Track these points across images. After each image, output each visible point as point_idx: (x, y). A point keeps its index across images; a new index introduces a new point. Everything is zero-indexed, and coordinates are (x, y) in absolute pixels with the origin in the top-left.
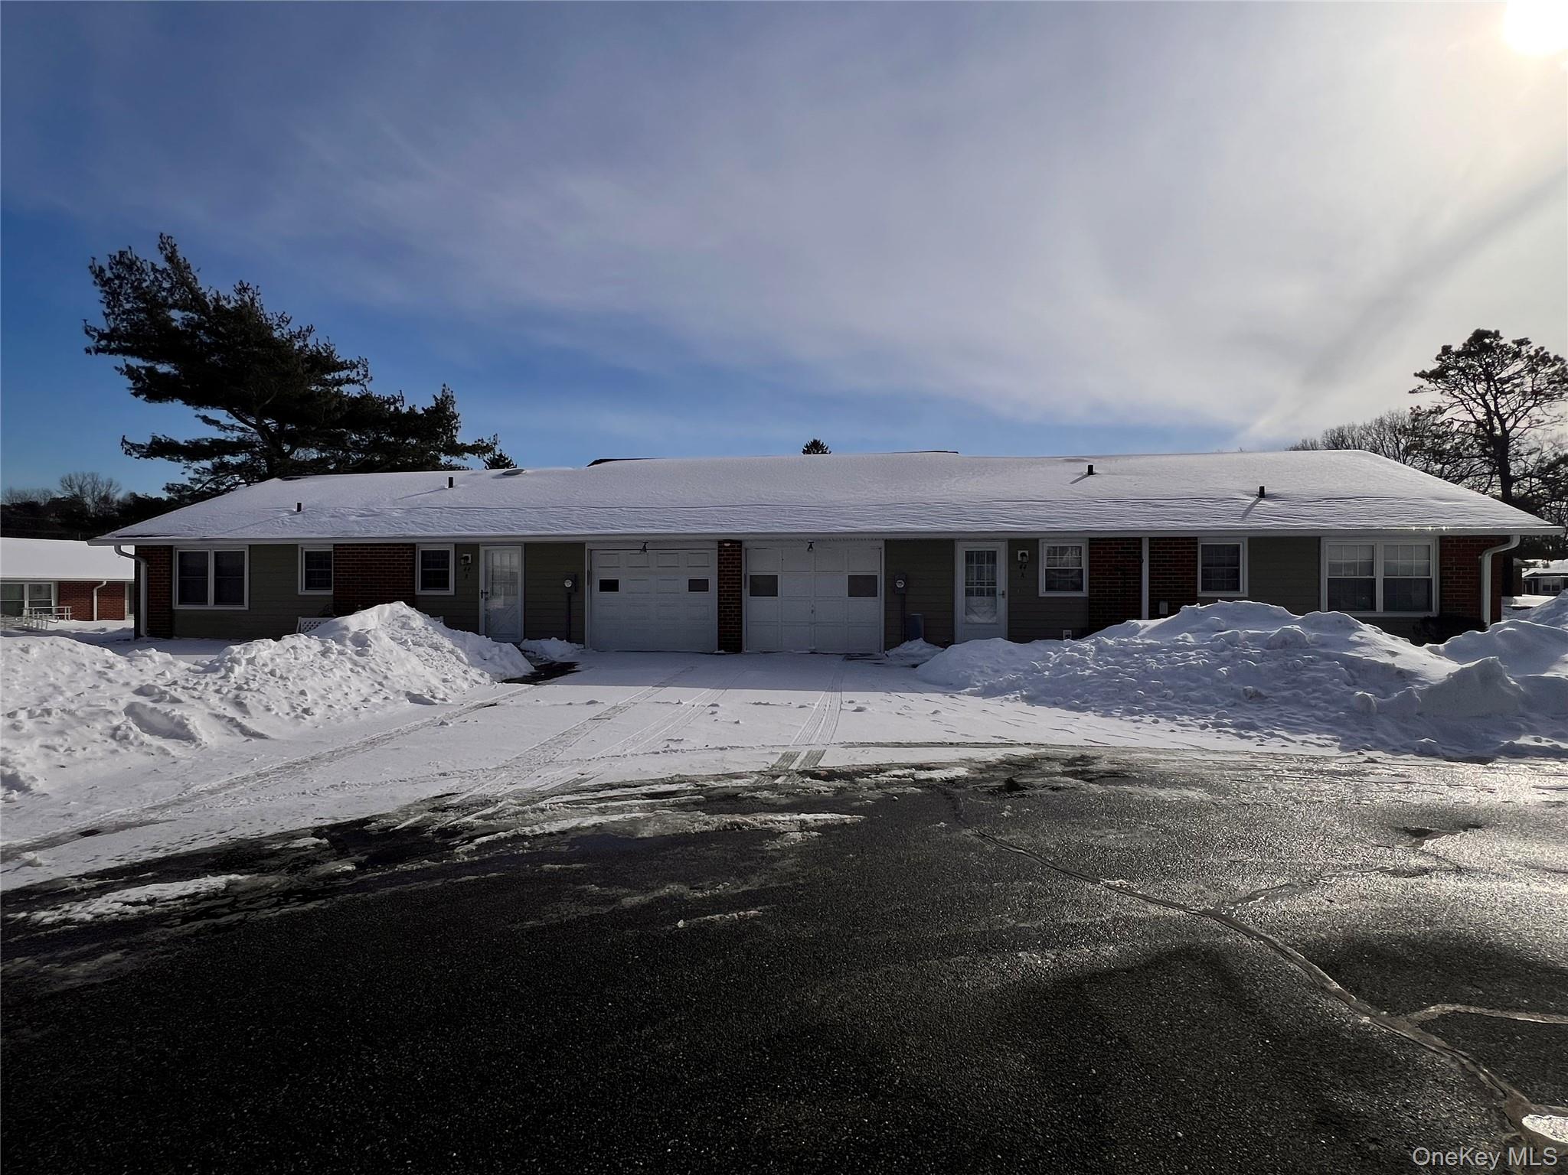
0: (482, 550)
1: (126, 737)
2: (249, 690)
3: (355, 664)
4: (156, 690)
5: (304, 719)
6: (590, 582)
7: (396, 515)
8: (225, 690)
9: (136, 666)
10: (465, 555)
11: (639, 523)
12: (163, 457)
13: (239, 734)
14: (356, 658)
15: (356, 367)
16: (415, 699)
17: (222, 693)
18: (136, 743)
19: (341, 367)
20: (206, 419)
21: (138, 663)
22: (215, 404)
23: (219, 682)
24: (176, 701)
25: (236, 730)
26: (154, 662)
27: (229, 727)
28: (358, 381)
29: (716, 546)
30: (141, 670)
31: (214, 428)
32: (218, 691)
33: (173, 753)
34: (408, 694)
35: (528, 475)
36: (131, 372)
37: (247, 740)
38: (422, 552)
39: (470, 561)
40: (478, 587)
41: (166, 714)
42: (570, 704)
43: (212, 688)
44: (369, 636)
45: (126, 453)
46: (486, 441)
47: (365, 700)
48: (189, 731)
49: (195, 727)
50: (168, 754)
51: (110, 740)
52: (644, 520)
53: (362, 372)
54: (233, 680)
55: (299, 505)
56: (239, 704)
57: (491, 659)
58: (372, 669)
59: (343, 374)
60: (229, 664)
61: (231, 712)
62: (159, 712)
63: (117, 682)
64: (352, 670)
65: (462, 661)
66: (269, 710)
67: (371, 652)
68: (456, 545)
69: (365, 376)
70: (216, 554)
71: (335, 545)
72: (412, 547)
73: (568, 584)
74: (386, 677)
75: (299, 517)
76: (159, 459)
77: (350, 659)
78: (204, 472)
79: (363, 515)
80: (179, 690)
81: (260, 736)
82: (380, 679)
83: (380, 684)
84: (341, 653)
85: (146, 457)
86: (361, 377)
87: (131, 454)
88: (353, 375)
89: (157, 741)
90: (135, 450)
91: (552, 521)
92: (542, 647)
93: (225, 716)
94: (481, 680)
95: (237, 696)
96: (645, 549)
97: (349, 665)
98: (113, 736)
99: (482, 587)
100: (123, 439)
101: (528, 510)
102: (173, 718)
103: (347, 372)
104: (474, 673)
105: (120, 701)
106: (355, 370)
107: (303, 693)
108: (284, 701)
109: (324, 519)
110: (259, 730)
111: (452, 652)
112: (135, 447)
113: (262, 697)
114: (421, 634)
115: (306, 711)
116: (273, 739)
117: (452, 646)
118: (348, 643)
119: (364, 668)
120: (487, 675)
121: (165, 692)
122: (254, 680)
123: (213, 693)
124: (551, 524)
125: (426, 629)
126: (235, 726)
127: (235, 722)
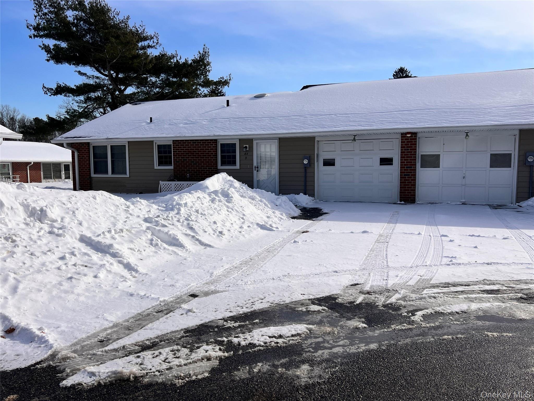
0: (255, 142)
1: (157, 245)
2: (192, 221)
3: (228, 207)
4: (153, 220)
5: (223, 237)
6: (318, 161)
7: (204, 123)
8: (181, 221)
9: (137, 207)
10: (244, 146)
11: (351, 123)
12: (61, 94)
13: (199, 244)
14: (227, 204)
15: (152, 38)
16: (263, 227)
17: (180, 222)
18: (162, 248)
19: (145, 39)
20: (80, 73)
21: (137, 205)
22: (84, 64)
23: (177, 216)
24: (164, 226)
25: (197, 242)
26: (143, 205)
27: (194, 241)
28: (154, 46)
29: (399, 136)
30: (140, 209)
31: (84, 78)
32: (178, 221)
33: (180, 254)
34: (258, 224)
35: (269, 97)
36: (46, 48)
37: (205, 248)
38: (221, 144)
39: (248, 149)
40: (253, 164)
41: (167, 233)
42: (352, 232)
43: (175, 219)
44: (229, 192)
45: (45, 93)
46: (225, 78)
47: (241, 227)
48: (180, 242)
49: (182, 240)
50: (178, 254)
51: (151, 246)
52: (354, 121)
53: (155, 41)
54: (182, 216)
55: (151, 118)
56: (191, 228)
57: (280, 205)
58: (236, 210)
59: (146, 43)
60: (177, 207)
61: (189, 232)
62: (163, 232)
63: (134, 215)
64: (228, 211)
65: (268, 207)
66: (205, 232)
67: (233, 201)
68: (240, 140)
69: (157, 43)
70: (111, 146)
71: (173, 141)
72: (215, 141)
73: (306, 162)
74: (244, 215)
75: (152, 125)
76: (59, 95)
77: (225, 204)
78: (80, 102)
79: (186, 124)
80: (162, 220)
81: (210, 246)
82: (242, 216)
83: (243, 218)
84: (220, 201)
85: (54, 95)
86: (155, 44)
87: (47, 94)
88: (151, 43)
89: (171, 248)
90: (49, 91)
91: (296, 124)
92: (295, 199)
93: (190, 235)
94: (282, 217)
95: (188, 224)
96: (354, 140)
97: (226, 209)
98: (151, 244)
99: (255, 164)
100: (43, 86)
101: (279, 118)
102: (170, 235)
103: (148, 41)
104: (278, 213)
105: (143, 226)
106: (152, 40)
107: (215, 223)
108: (209, 227)
109: (166, 126)
110: (207, 242)
111: (261, 201)
112: (50, 90)
113: (199, 224)
114: (241, 190)
115: (221, 233)
116: (216, 248)
117: (260, 198)
118: (220, 195)
119: (233, 210)
120: (284, 215)
121: (157, 221)
122: (191, 215)
123: (176, 222)
124: (295, 126)
125: (242, 188)
126: (196, 240)
127: (195, 238)
